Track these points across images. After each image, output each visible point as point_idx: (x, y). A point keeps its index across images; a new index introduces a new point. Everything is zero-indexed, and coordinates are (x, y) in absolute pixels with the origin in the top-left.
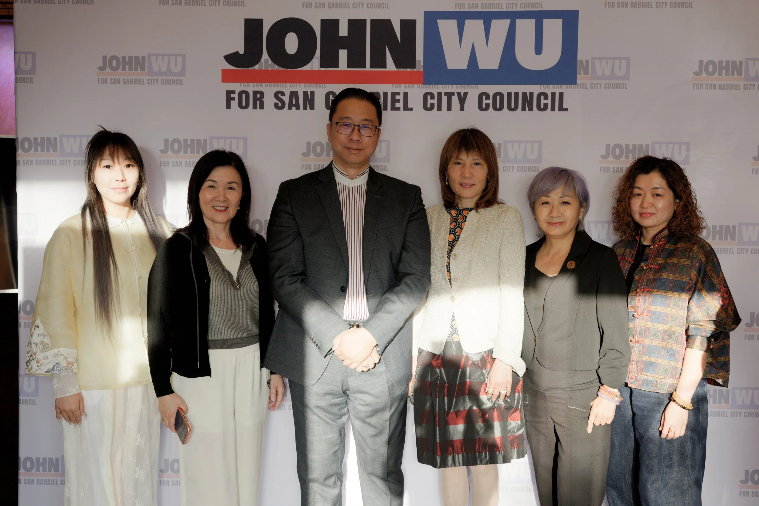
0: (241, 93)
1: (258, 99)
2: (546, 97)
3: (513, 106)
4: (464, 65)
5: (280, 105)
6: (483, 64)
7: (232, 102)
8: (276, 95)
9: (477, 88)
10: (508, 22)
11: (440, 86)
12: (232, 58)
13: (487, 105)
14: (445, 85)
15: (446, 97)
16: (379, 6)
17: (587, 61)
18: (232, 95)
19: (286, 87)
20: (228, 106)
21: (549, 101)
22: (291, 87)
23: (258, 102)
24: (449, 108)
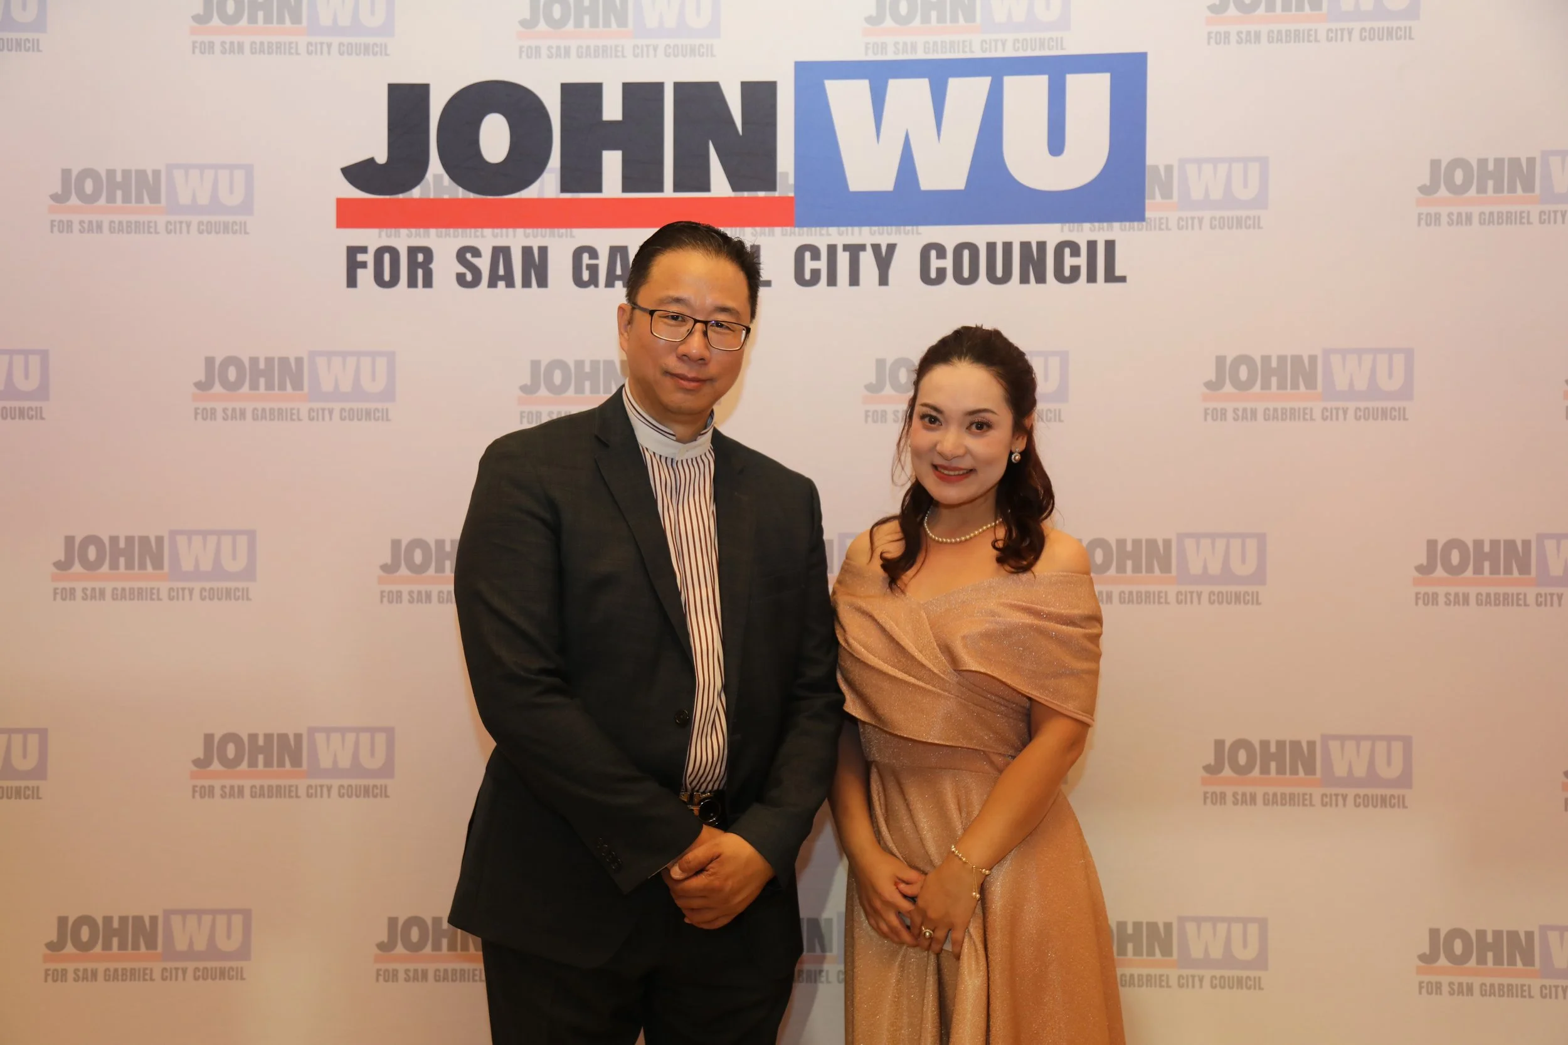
0: (380, 253)
1: (421, 265)
2: (1075, 251)
3: (999, 273)
4: (885, 182)
5: (469, 277)
6: (929, 180)
7: (360, 272)
8: (461, 255)
9: (918, 233)
10: (983, 84)
11: (833, 230)
12: (360, 174)
13: (942, 272)
14: (843, 229)
15: (847, 254)
16: (693, 51)
17: (1169, 169)
18: (361, 257)
19: (483, 236)
20: (352, 282)
21: (1082, 261)
22: (495, 236)
23: (420, 272)
24: (854, 280)
